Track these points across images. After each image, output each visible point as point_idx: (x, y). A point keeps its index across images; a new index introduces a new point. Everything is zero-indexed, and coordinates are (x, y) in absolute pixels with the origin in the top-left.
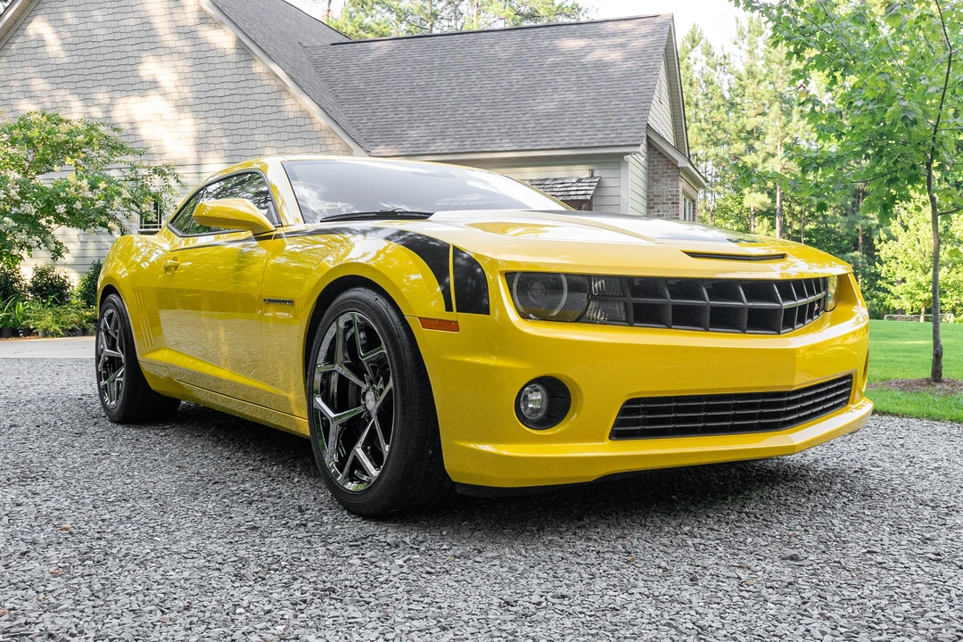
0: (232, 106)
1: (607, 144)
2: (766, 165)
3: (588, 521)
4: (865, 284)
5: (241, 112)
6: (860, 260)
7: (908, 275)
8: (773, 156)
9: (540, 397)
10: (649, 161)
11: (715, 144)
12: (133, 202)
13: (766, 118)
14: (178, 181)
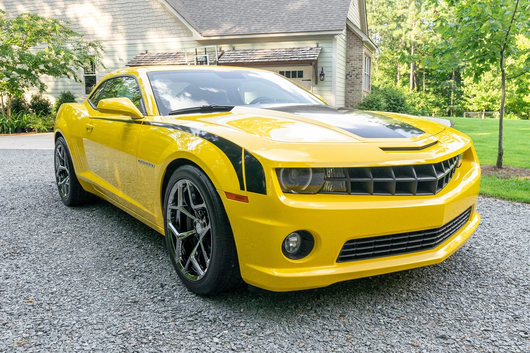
0: (129, 9)
1: (326, 29)
2: (406, 35)
3: (323, 300)
4: (455, 97)
5: (133, 12)
6: (453, 84)
7: (477, 93)
8: (411, 30)
9: (296, 240)
10: (347, 37)
11: (381, 24)
12: (79, 62)
13: (407, 10)
14: (102, 50)
